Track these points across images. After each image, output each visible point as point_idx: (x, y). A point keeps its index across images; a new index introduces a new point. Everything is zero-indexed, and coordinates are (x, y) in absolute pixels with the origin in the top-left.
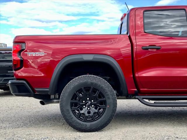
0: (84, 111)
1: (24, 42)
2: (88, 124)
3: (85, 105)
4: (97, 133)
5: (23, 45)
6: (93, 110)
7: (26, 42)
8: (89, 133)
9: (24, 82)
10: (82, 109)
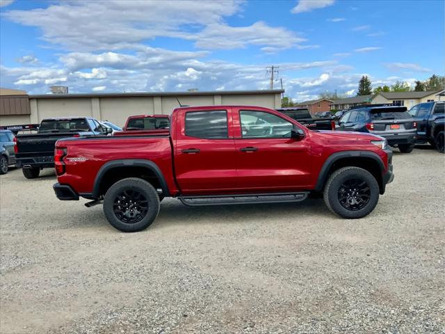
0: (127, 213)
1: (66, 148)
2: (131, 225)
3: (128, 207)
4: (139, 233)
5: (65, 150)
6: (136, 211)
7: (68, 147)
8: (132, 234)
9: (68, 187)
10: (125, 211)
